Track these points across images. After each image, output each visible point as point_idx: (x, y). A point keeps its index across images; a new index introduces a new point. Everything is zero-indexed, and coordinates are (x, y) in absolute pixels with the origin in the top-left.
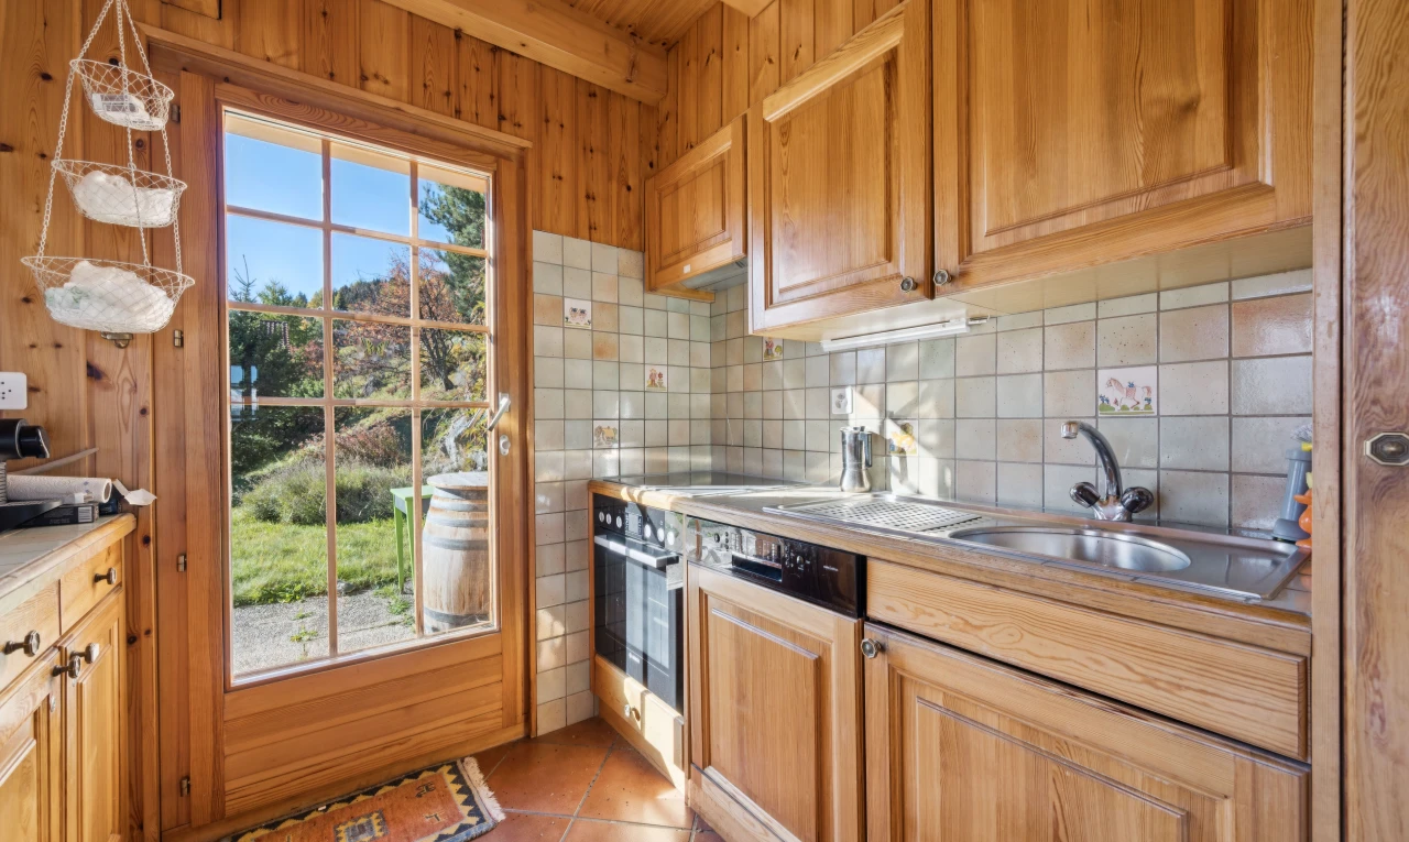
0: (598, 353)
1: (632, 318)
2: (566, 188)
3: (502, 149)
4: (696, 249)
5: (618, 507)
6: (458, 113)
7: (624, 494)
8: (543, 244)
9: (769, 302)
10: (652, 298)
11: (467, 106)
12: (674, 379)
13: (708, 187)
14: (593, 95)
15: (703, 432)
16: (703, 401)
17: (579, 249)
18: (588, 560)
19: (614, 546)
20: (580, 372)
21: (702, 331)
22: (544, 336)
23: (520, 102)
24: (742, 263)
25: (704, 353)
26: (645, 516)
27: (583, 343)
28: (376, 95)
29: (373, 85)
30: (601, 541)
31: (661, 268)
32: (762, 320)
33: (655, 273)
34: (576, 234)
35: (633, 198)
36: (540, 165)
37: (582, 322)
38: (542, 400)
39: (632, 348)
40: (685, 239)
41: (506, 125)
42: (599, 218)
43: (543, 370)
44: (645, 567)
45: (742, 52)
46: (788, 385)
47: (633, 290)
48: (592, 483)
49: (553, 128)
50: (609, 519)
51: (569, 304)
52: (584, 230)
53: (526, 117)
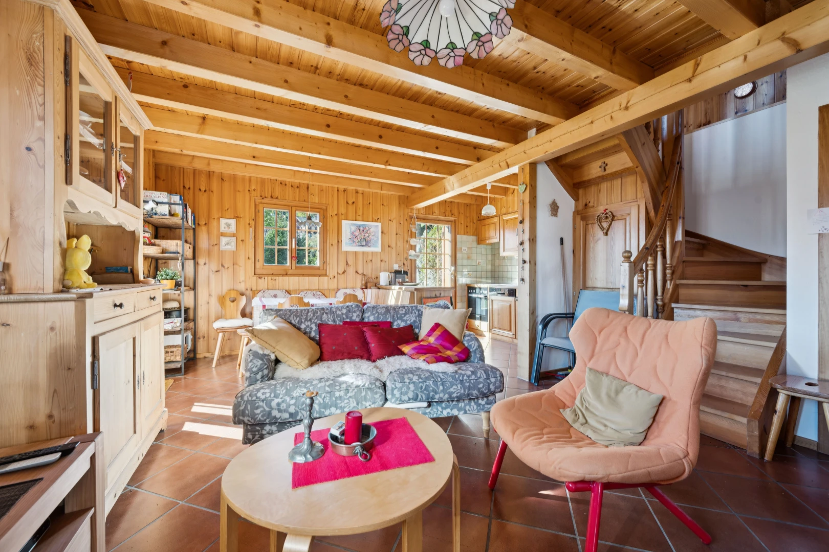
0: (468, 258)
1: (474, 250)
2: (463, 225)
3: (451, 220)
4: (489, 238)
5: (474, 288)
6: (446, 216)
7: (476, 286)
8: (459, 237)
9: (504, 251)
10: (479, 246)
11: (447, 214)
12: (483, 263)
13: (492, 227)
14: (468, 206)
15: (489, 275)
16: (489, 268)
17: (465, 237)
18: (466, 299)
19: (474, 295)
20: (465, 262)
21: (489, 252)
22: (459, 255)
23: (455, 212)
24: (499, 243)
25: (489, 257)
26: (480, 288)
27: (465, 256)
28: (434, 216)
29: (434, 214)
30: (470, 295)
31: (481, 240)
32: (502, 254)
33: (480, 241)
34: (464, 234)
35: (475, 225)
36: (458, 221)
37: (465, 252)
38: (459, 268)
39: (474, 256)
40: (487, 236)
41: (453, 216)
42: (469, 230)
43: (459, 262)
44: (481, 298)
45: (499, 202)
46: (508, 264)
47: (475, 244)
48: (467, 285)
49: (461, 214)
50: (472, 291)
51: (463, 248)
52: (466, 233)
53: (456, 214)
